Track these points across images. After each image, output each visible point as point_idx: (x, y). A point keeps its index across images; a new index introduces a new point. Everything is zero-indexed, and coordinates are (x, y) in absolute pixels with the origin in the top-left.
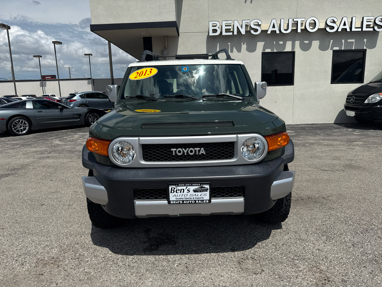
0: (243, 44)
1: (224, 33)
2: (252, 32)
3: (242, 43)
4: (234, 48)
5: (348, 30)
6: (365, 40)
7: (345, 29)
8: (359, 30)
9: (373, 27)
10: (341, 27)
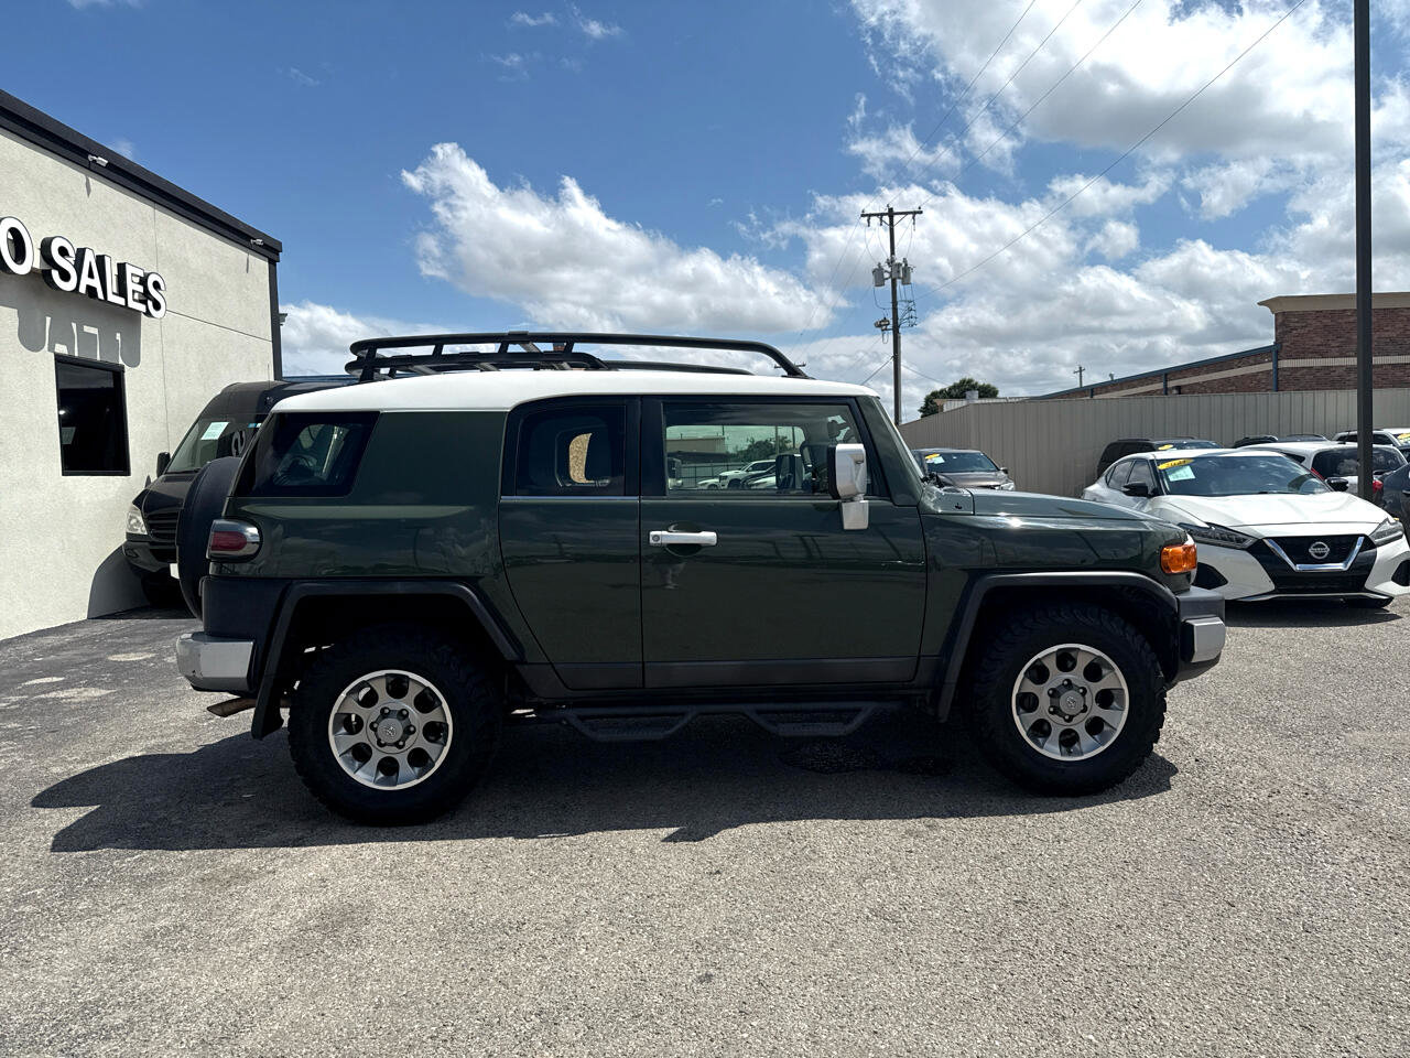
5: (101, 296)
6: (118, 336)
7: (91, 290)
8: (121, 301)
9: (145, 302)
10: (85, 281)
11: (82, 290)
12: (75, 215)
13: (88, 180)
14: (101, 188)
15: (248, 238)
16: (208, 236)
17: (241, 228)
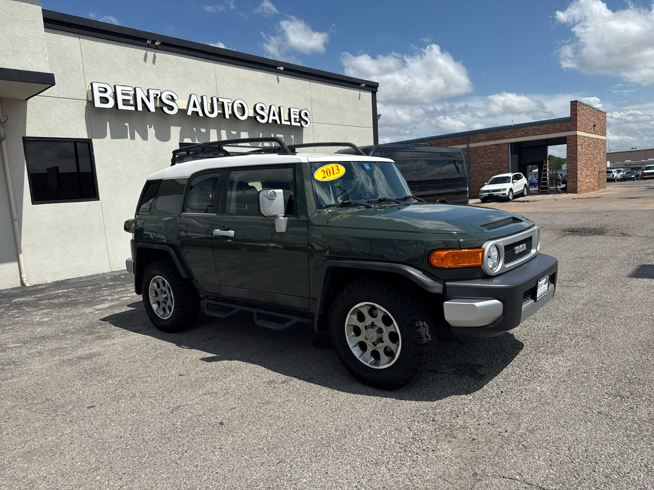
0: (150, 127)
1: (121, 106)
2: (165, 109)
3: (148, 126)
4: (136, 133)
5: (279, 122)
6: (292, 137)
7: (275, 121)
8: (289, 123)
9: (300, 122)
10: (272, 118)
11: (270, 121)
12: (272, 92)
13: (278, 77)
14: (284, 79)
15: (359, 84)
16: (338, 88)
17: (355, 81)
